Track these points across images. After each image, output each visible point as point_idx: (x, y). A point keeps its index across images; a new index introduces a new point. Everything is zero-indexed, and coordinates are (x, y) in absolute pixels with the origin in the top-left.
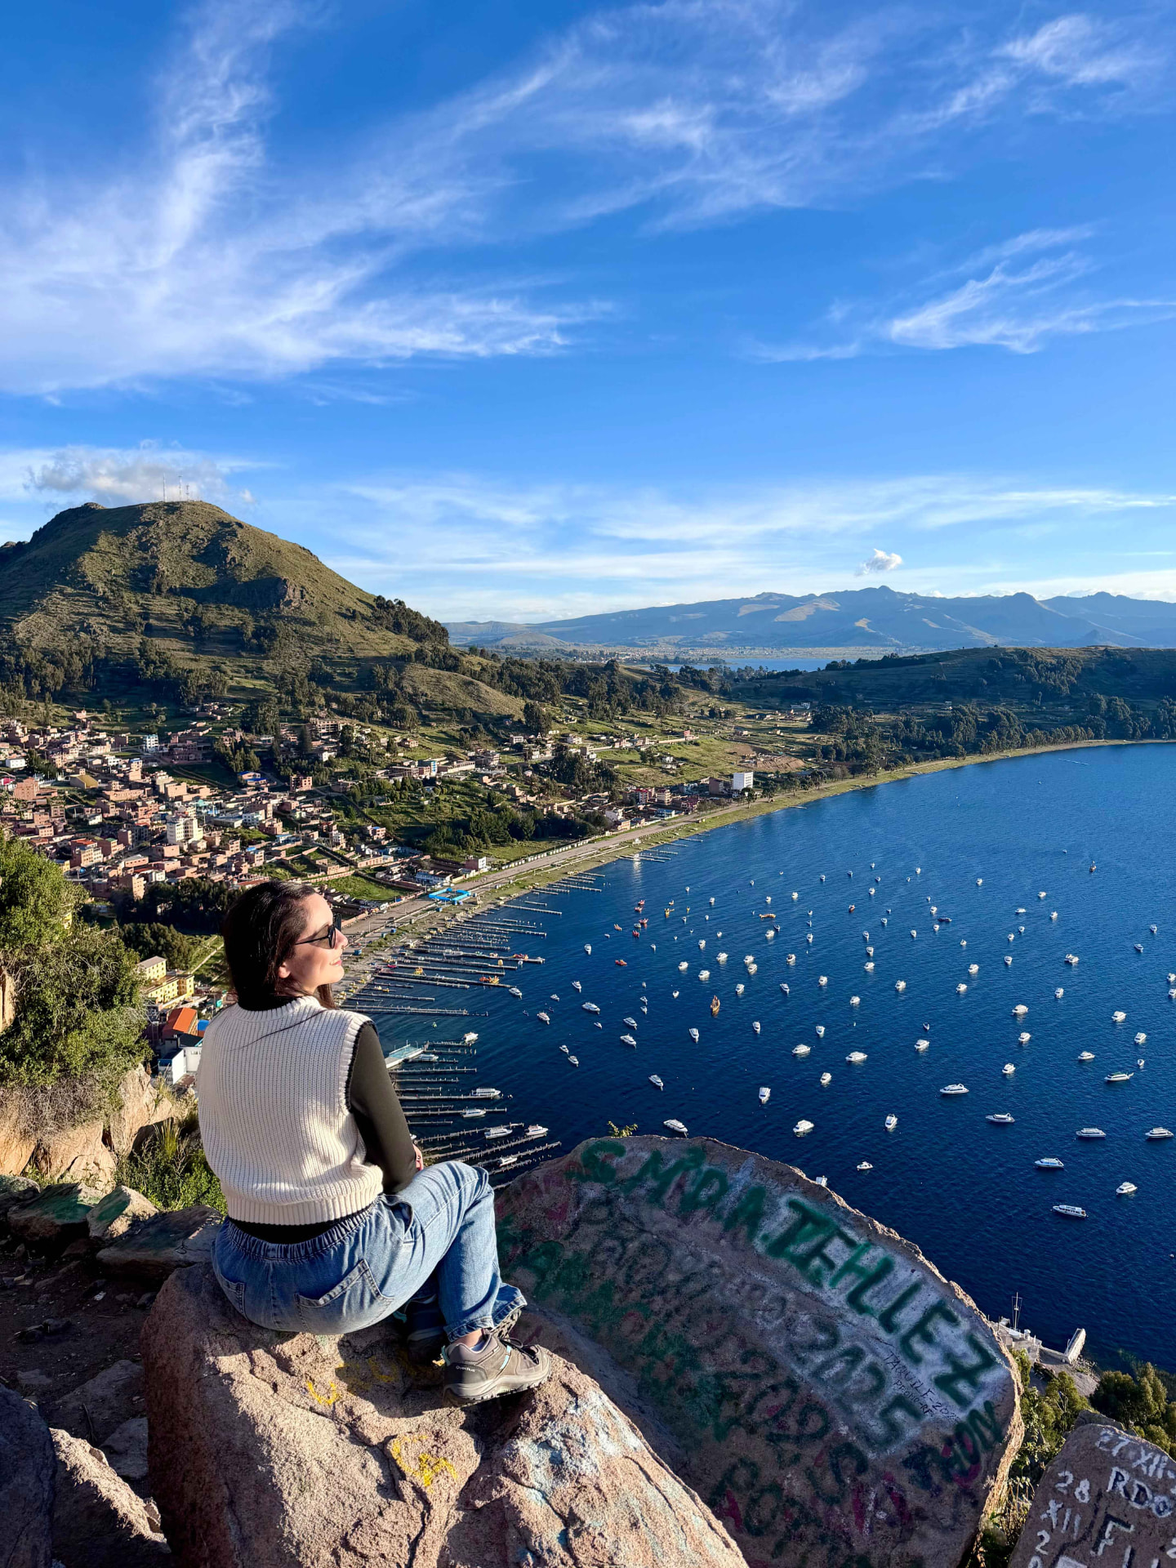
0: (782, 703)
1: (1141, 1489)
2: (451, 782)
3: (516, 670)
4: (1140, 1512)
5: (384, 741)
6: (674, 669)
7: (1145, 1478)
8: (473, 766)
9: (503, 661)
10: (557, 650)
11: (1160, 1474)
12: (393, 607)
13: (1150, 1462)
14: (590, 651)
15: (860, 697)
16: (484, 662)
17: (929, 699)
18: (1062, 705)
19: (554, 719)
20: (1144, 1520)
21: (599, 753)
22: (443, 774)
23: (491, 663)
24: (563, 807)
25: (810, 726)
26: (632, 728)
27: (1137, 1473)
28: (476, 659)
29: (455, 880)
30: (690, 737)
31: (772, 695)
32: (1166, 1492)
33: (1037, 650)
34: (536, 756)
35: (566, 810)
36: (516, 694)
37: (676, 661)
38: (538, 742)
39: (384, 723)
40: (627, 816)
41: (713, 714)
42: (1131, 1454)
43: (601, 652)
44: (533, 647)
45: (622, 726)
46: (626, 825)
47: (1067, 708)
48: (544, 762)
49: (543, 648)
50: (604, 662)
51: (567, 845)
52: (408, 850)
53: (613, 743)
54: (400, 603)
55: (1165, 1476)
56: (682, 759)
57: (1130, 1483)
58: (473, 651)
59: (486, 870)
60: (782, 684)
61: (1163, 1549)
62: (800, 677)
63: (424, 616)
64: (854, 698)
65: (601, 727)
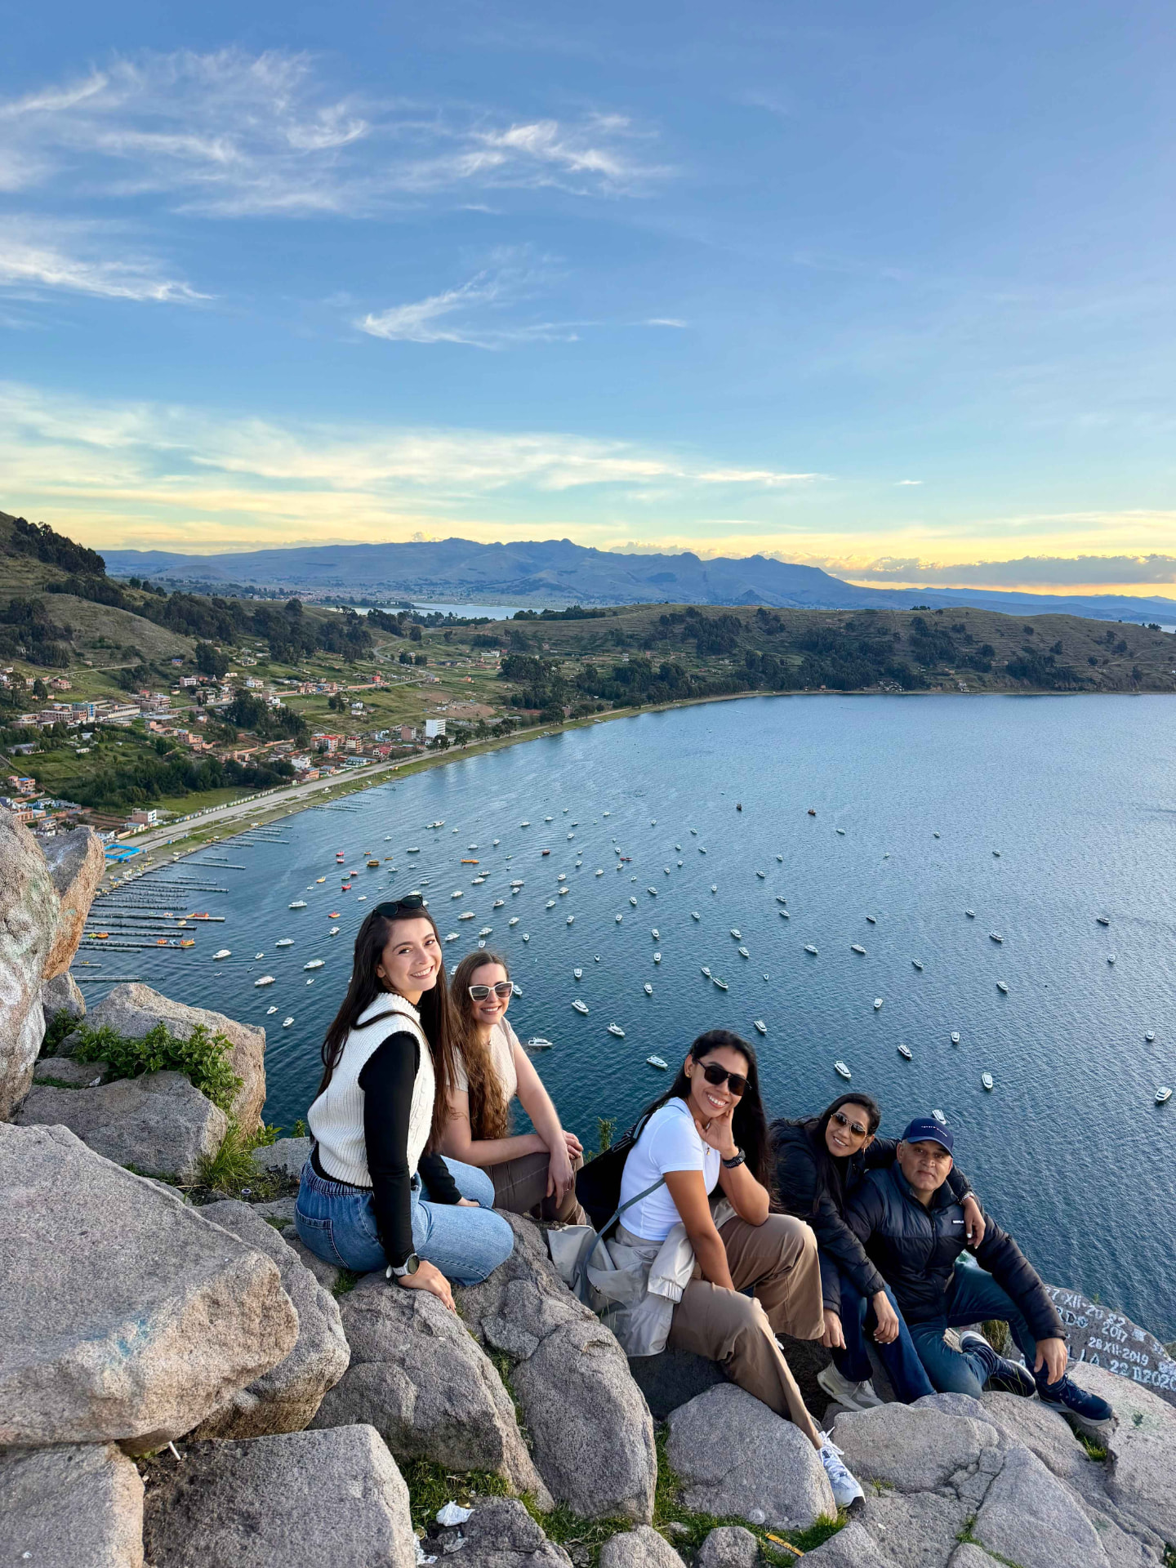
0: (472, 650)
1: (1071, 1315)
2: (114, 728)
3: (185, 605)
4: (1072, 1327)
5: (30, 682)
6: (362, 612)
7: (1071, 1309)
8: (138, 711)
9: (170, 595)
10: (231, 585)
11: (1079, 1306)
12: (38, 531)
13: (1073, 1299)
14: (271, 589)
15: (546, 647)
16: (148, 595)
17: (608, 651)
18: (723, 659)
19: (232, 660)
20: (1075, 1330)
21: (283, 700)
22: (102, 719)
23: (155, 596)
24: (243, 754)
25: (500, 675)
26: (317, 671)
27: (1067, 1307)
28: (138, 593)
29: (120, 836)
30: (380, 682)
31: (462, 642)
32: (1083, 1314)
33: (700, 608)
34: (211, 701)
35: (247, 757)
36: (187, 634)
37: (364, 603)
38: (213, 685)
39: (31, 660)
40: (315, 765)
41: (404, 659)
42: (1062, 1297)
43: (281, 590)
44: (203, 581)
45: (307, 670)
46: (315, 773)
47: (727, 662)
48: (219, 707)
49: (215, 583)
50: (284, 601)
51: (250, 795)
52: (64, 803)
53: (297, 688)
54: (46, 527)
55: (1082, 1306)
56: (373, 705)
57: (1065, 1313)
58: (135, 583)
59: (156, 824)
60: (473, 632)
61: (1086, 1343)
62: (490, 625)
63: (76, 542)
64: (540, 648)
65: (283, 670)
